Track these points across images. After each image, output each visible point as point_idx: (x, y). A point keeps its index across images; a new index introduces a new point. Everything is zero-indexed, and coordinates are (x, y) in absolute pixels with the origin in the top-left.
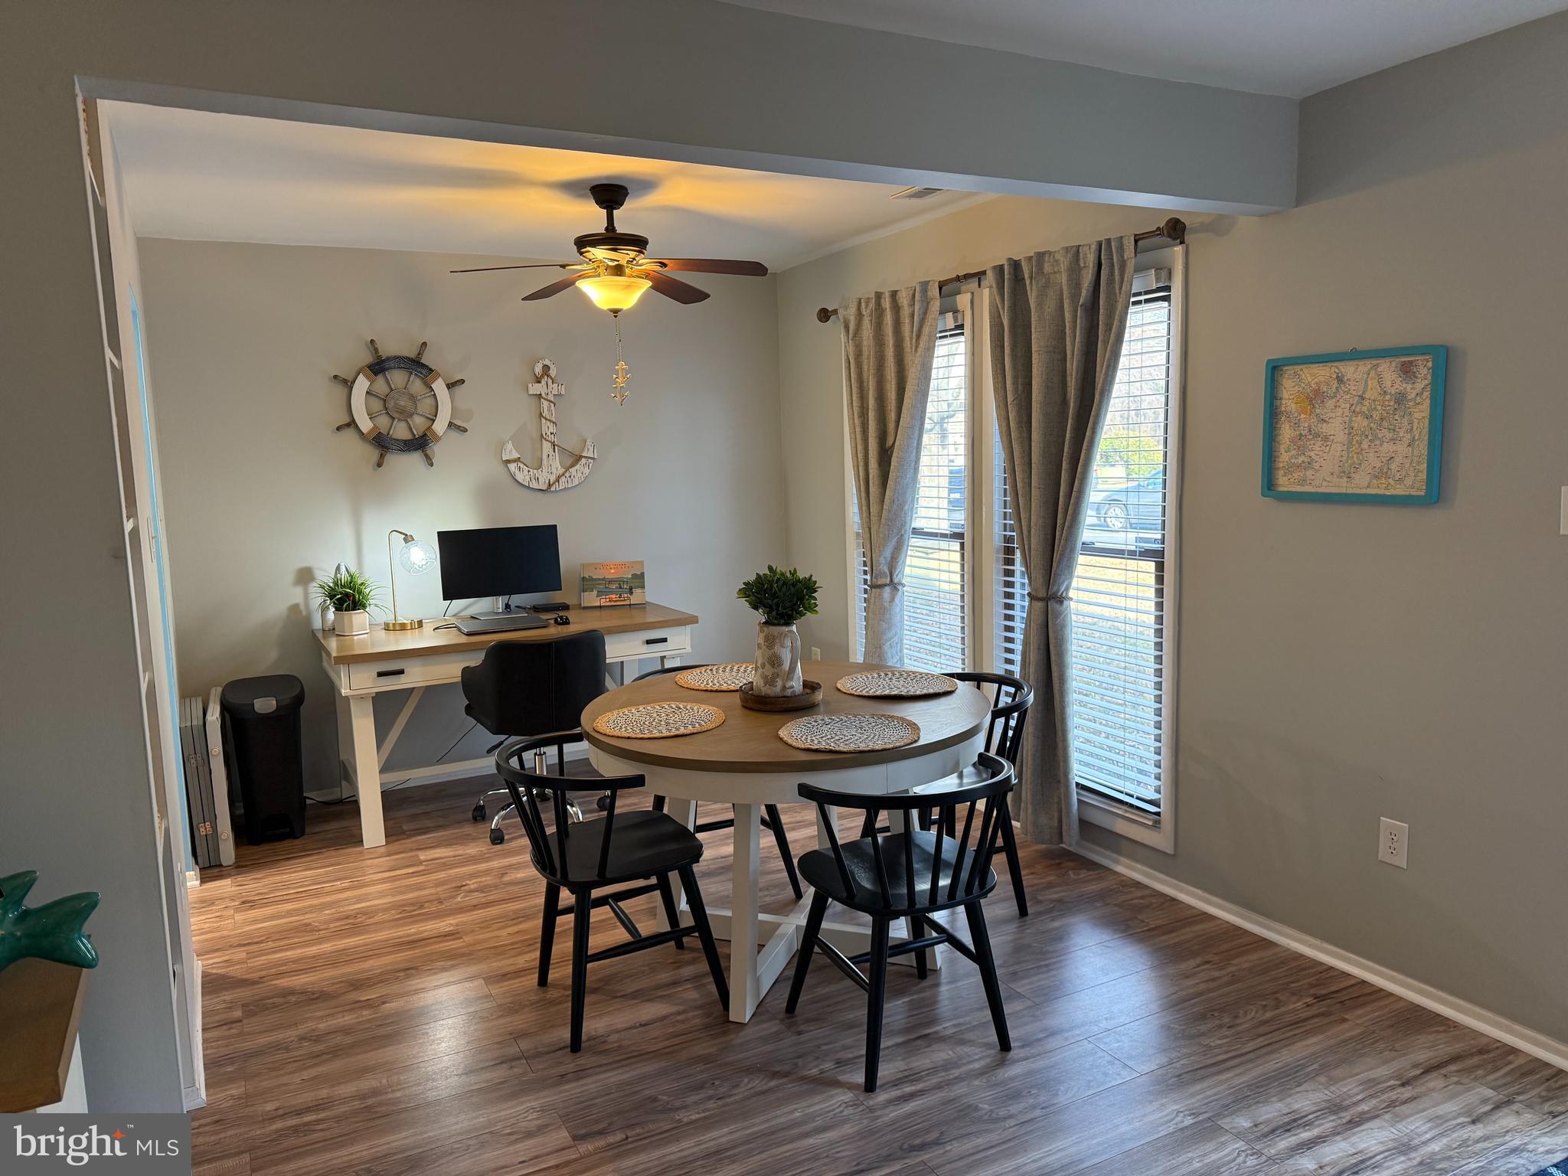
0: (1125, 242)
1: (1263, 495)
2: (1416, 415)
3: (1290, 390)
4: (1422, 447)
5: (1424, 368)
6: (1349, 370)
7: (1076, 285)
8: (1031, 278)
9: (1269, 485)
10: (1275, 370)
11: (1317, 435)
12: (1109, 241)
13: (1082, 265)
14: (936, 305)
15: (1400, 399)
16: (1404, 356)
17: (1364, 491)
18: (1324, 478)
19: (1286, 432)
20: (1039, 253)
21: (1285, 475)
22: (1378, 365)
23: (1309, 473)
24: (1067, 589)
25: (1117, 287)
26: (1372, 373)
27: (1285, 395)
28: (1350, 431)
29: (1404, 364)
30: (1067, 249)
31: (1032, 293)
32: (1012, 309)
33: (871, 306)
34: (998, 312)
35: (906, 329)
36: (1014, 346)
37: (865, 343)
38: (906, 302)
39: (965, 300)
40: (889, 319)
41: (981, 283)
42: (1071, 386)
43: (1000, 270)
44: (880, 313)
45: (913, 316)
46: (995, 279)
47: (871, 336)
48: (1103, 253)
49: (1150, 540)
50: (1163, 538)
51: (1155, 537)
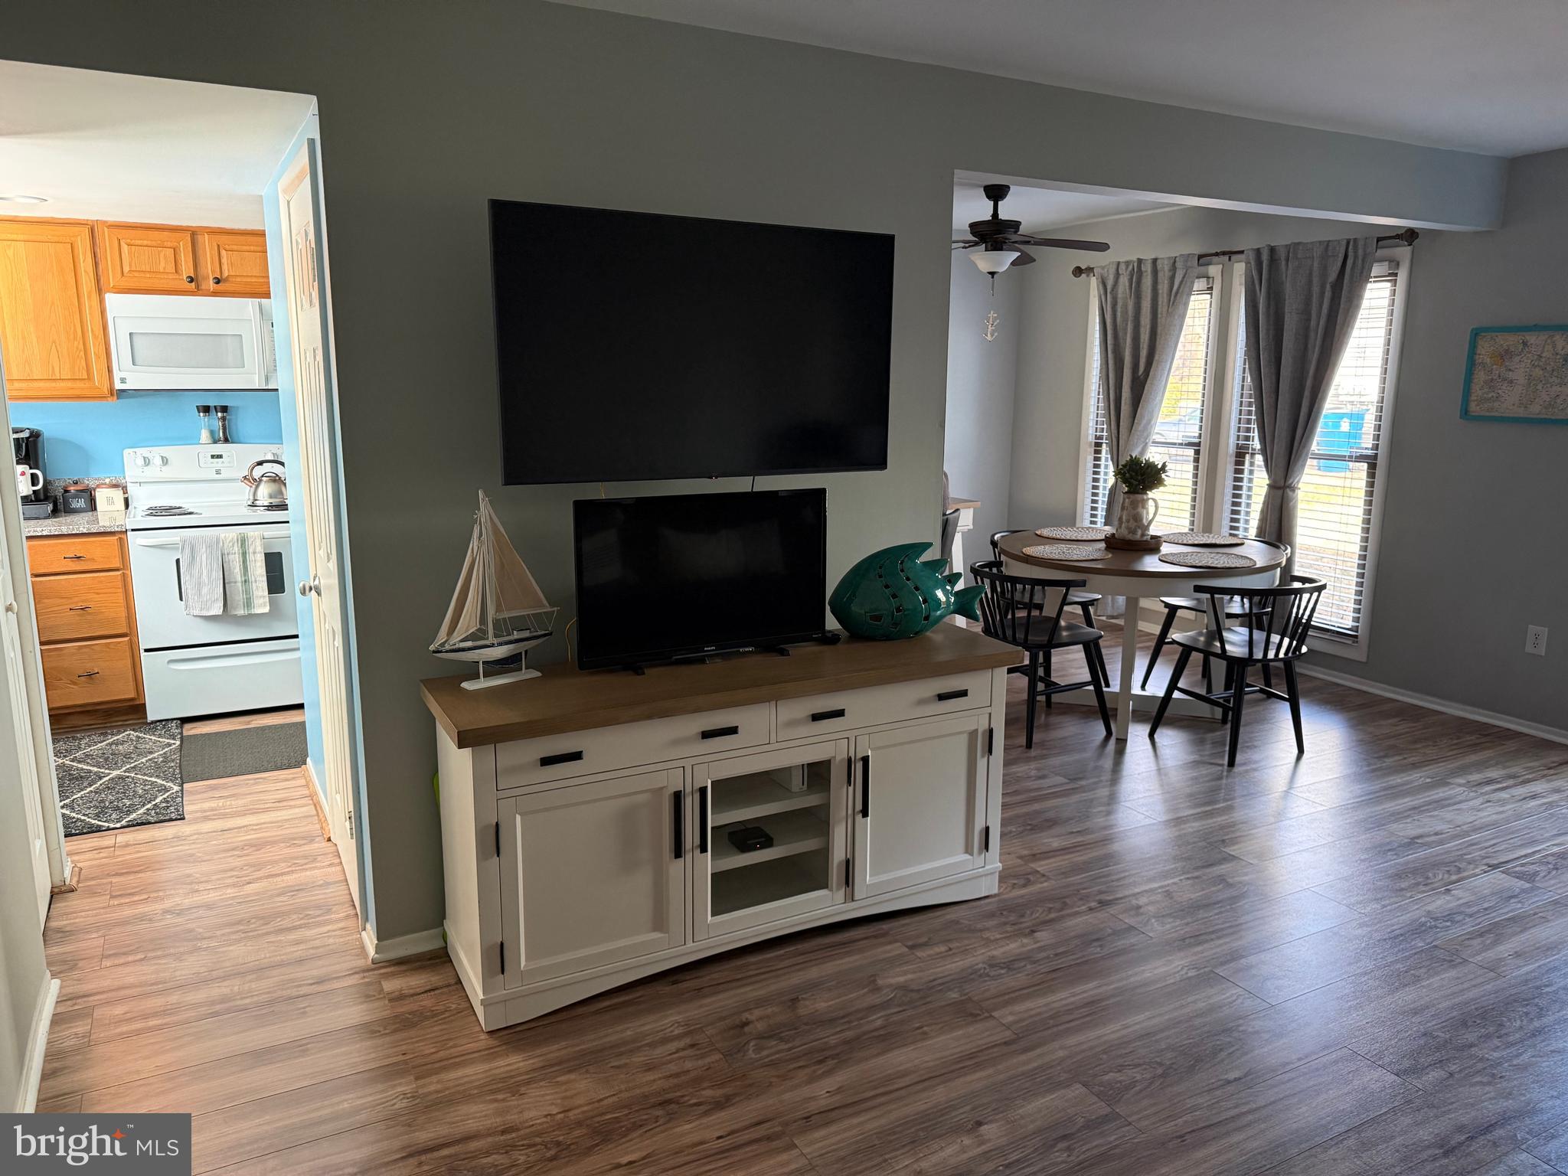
1: (1461, 417)
3: (1485, 348)
6: (1533, 337)
7: (1324, 269)
8: (1287, 260)
9: (1465, 413)
10: (1477, 333)
11: (1505, 379)
12: (1355, 240)
13: (1330, 256)
14: (1194, 272)
17: (1536, 416)
18: (1509, 405)
19: (1481, 377)
20: (1295, 243)
21: (1477, 405)
22: (1553, 335)
23: (1497, 403)
24: (1298, 482)
25: (1358, 271)
26: (1549, 341)
27: (1481, 352)
28: (1530, 378)
30: (1321, 243)
31: (1287, 270)
32: (1269, 280)
33: (1131, 267)
34: (1253, 282)
35: (1163, 288)
36: (1268, 307)
37: (1120, 296)
38: (1166, 268)
39: (1214, 270)
40: (1147, 281)
41: (1234, 257)
42: (1316, 339)
43: (1258, 252)
44: (1140, 272)
45: (1172, 279)
46: (1252, 256)
47: (1128, 291)
48: (1351, 247)
49: (1366, 448)
50: (1376, 447)
51: (1370, 446)
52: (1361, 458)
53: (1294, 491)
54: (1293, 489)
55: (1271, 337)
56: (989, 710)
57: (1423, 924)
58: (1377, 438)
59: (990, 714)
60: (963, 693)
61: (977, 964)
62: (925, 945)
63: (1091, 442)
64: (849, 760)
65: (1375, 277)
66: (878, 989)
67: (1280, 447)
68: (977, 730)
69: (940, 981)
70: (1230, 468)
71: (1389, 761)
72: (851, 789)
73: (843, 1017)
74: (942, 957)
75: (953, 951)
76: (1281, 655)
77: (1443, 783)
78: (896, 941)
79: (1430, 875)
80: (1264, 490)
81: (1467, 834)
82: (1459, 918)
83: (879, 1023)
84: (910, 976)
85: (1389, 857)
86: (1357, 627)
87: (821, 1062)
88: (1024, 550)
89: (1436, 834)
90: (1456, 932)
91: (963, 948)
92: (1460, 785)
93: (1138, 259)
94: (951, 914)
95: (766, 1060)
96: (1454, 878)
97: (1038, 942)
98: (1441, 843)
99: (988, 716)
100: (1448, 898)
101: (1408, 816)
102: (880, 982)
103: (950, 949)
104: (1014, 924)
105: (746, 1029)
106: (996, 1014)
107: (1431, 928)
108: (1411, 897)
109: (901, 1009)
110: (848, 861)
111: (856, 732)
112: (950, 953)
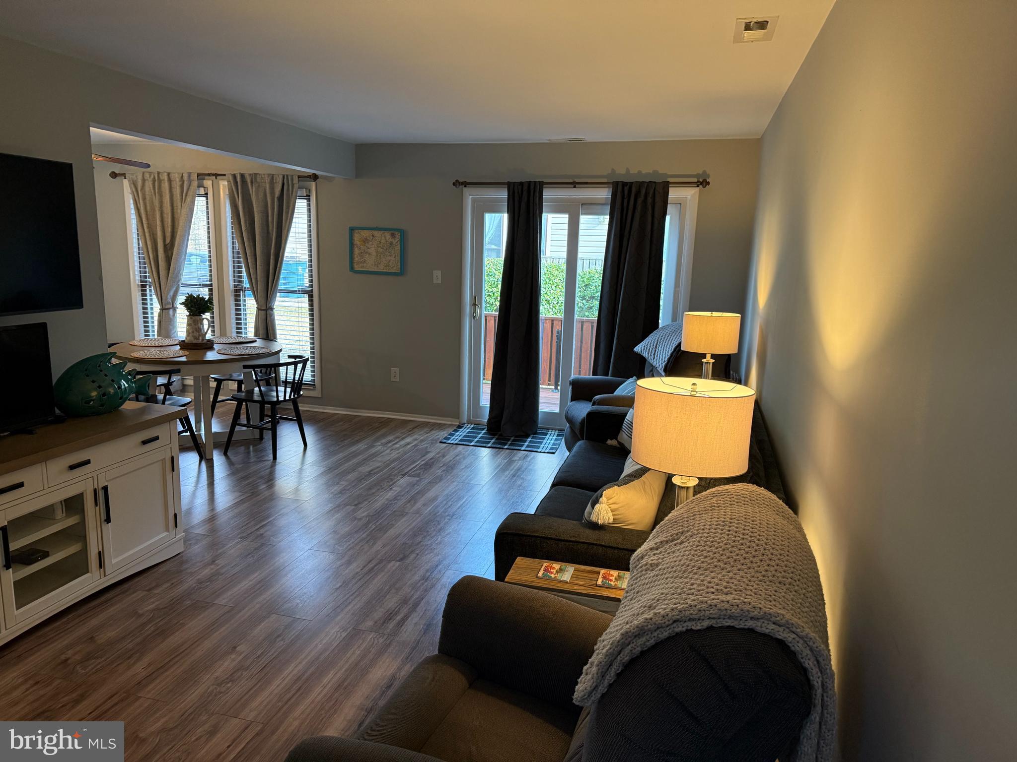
0: (294, 177)
1: (350, 271)
2: (396, 249)
3: (357, 237)
4: (398, 258)
5: (398, 235)
6: (376, 233)
7: (273, 190)
8: (252, 182)
9: (352, 268)
10: (352, 230)
11: (367, 253)
12: (287, 177)
13: (275, 182)
14: (195, 183)
15: (391, 243)
16: (393, 231)
17: (382, 271)
18: (370, 265)
19: (356, 251)
20: (254, 173)
21: (357, 265)
22: (384, 233)
23: (365, 264)
25: (290, 193)
26: (383, 235)
27: (355, 239)
28: (377, 252)
29: (392, 233)
30: (269, 175)
31: (252, 188)
32: (242, 193)
33: (152, 177)
34: (233, 192)
35: (177, 191)
36: (244, 208)
37: (147, 193)
38: (178, 180)
39: (208, 183)
40: (166, 185)
41: (218, 177)
42: (273, 227)
43: (234, 176)
44: (160, 181)
45: (182, 186)
46: (231, 178)
47: (152, 190)
48: (285, 179)
49: (306, 287)
50: (311, 286)
51: (308, 285)
52: (304, 292)
53: (272, 310)
54: (272, 309)
55: (248, 225)
56: (170, 445)
57: (387, 504)
58: (311, 281)
59: (171, 448)
60: (157, 438)
61: (192, 585)
62: (157, 586)
63: (138, 285)
64: (95, 490)
65: (299, 196)
66: (141, 615)
67: (261, 286)
68: (165, 459)
69: (175, 599)
70: (233, 298)
71: (346, 442)
72: (97, 508)
73: (129, 634)
74: (170, 589)
75: (175, 584)
76: (287, 398)
77: (372, 446)
78: (138, 590)
79: (382, 485)
80: (255, 311)
81: (389, 465)
82: (399, 498)
83: (152, 629)
84: (157, 603)
85: (363, 482)
86: (314, 379)
87: (129, 658)
88: (132, 355)
89: (378, 468)
90: (400, 503)
91: (180, 581)
92: (379, 446)
93: (158, 172)
94: (163, 568)
95: (94, 670)
96: (391, 483)
97: (219, 565)
98: (381, 471)
99: (170, 449)
100: (392, 491)
101: (364, 463)
102: (140, 612)
103: (173, 584)
104: (201, 562)
105: (69, 662)
106: (215, 602)
107: (390, 505)
108: (378, 495)
109: (161, 619)
110: (100, 553)
111: (97, 473)
112: (173, 585)
